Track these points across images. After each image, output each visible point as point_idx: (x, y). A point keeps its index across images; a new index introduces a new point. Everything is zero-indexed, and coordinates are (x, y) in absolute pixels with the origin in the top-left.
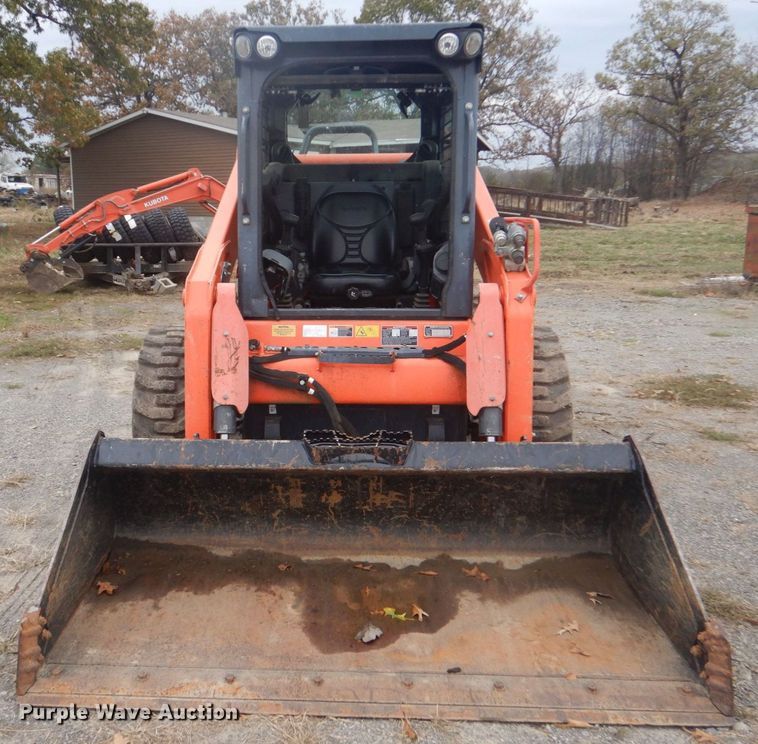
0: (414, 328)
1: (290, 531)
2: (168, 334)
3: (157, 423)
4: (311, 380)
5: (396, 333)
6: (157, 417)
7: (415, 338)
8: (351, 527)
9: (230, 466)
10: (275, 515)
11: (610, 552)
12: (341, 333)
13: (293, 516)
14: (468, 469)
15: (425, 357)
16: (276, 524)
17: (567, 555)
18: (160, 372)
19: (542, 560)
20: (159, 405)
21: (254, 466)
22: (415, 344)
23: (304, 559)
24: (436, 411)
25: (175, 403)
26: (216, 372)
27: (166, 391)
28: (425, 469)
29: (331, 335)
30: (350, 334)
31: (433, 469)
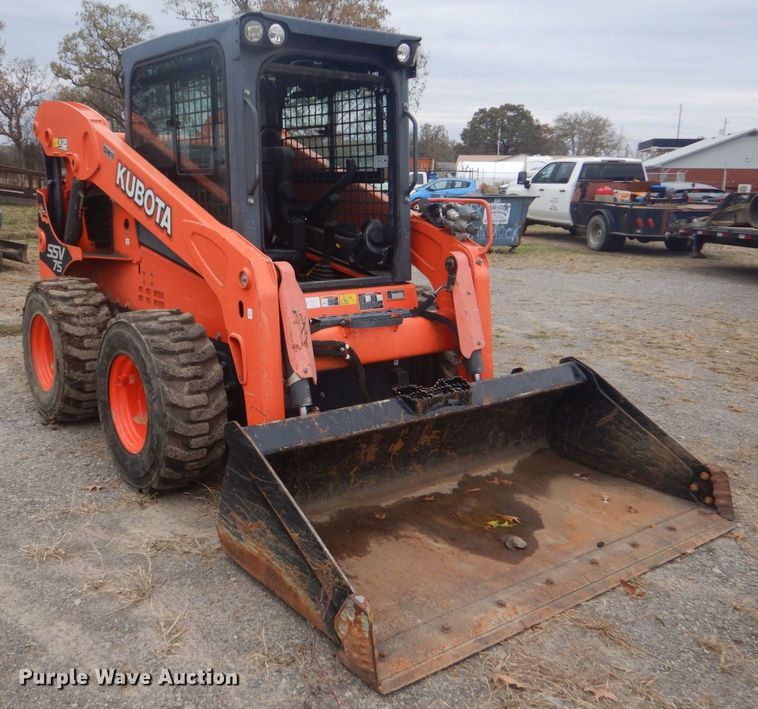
0: (379, 293)
1: (362, 486)
2: (161, 319)
3: (194, 412)
4: (347, 346)
5: (368, 299)
6: (193, 405)
7: (381, 302)
8: (402, 469)
9: (361, 431)
10: (352, 473)
11: (548, 446)
12: (330, 302)
13: (366, 470)
14: (508, 399)
15: (413, 316)
16: (352, 481)
17: (528, 455)
18: (183, 358)
19: (519, 462)
20: (191, 393)
21: (378, 427)
22: (382, 307)
23: (383, 505)
24: (396, 363)
25: (206, 388)
26: (294, 348)
27: (195, 377)
28: (485, 404)
29: (323, 305)
30: (337, 303)
31: (489, 403)
